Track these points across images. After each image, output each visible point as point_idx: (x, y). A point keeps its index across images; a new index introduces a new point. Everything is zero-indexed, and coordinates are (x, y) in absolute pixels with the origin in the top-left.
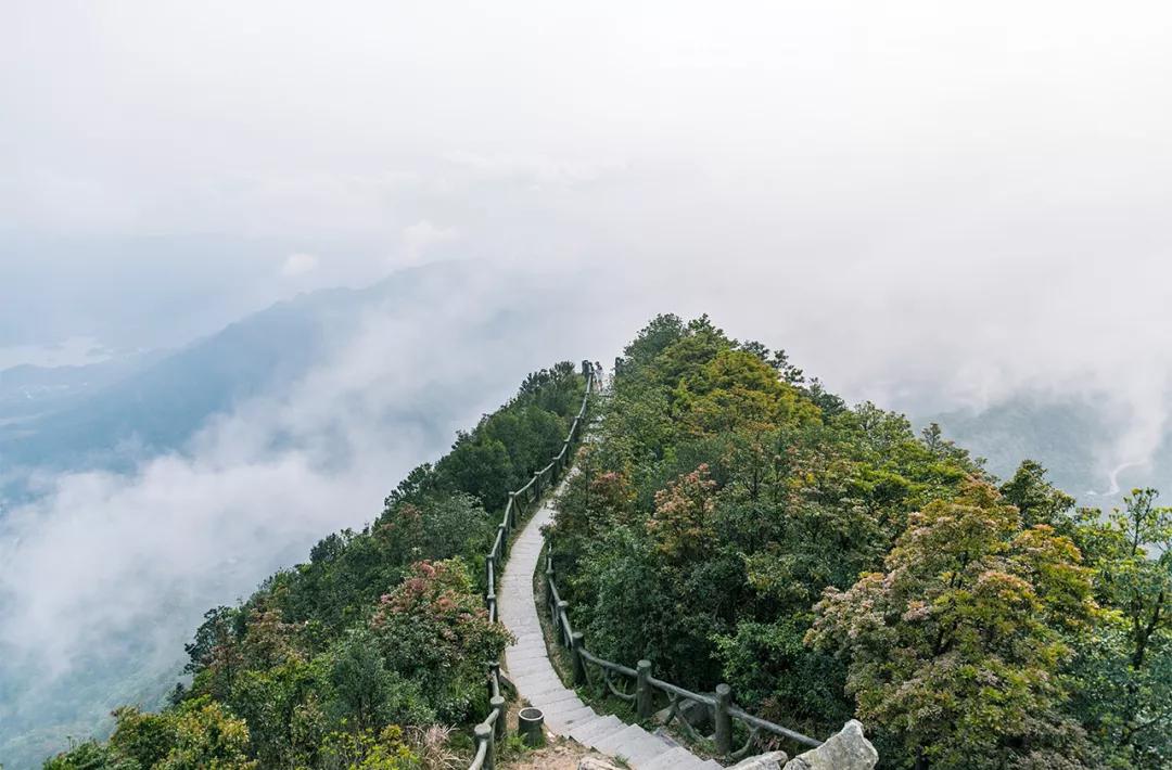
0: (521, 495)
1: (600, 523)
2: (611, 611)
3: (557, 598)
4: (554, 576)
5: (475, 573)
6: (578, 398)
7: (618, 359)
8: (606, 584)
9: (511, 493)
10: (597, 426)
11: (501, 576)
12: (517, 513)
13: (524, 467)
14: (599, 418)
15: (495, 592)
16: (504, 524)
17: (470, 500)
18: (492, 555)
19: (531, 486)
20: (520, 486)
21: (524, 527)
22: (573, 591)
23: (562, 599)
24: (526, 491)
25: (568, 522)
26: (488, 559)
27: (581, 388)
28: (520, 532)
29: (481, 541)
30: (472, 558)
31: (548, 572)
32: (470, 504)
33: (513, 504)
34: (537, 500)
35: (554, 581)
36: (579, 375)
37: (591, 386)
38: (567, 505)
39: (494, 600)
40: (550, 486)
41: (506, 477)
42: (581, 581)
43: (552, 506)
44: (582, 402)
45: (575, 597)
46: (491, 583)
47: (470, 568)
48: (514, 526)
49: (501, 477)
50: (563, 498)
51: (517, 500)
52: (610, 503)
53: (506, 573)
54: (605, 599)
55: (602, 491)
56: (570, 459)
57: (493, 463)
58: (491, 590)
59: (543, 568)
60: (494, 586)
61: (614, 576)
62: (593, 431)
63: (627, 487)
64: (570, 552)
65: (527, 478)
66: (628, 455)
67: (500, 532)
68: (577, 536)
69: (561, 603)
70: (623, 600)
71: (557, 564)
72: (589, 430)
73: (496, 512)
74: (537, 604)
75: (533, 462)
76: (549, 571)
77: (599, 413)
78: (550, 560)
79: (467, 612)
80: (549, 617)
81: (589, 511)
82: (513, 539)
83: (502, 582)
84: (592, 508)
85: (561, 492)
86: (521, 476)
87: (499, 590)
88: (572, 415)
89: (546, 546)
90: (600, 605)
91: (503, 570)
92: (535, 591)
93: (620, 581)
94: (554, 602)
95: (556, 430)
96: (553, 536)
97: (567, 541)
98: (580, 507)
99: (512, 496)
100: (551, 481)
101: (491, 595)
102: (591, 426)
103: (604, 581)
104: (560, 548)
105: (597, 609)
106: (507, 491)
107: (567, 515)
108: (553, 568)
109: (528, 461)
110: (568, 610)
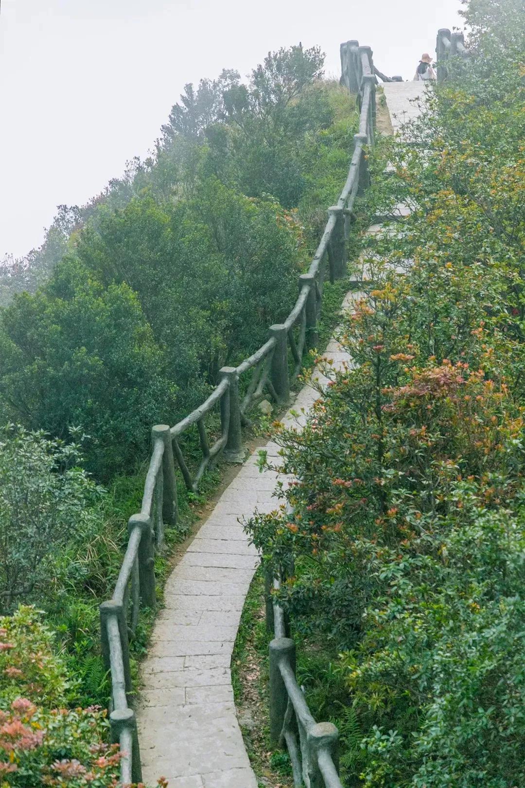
0: (186, 435)
1: (424, 506)
2: (464, 748)
3: (303, 713)
4: (291, 655)
5: (71, 651)
6: (334, 153)
7: (443, 34)
8: (449, 674)
9: (157, 428)
10: (393, 232)
11: (143, 657)
12: (178, 482)
13: (192, 353)
14: (403, 210)
15: (130, 701)
16: (143, 515)
17: (49, 452)
18: (116, 600)
19: (212, 409)
20: (184, 406)
21: (197, 520)
22: (346, 698)
23: (320, 718)
24: (199, 422)
25: (325, 505)
26: (106, 613)
27: (341, 123)
28: (186, 535)
29: (83, 564)
30: (61, 610)
31: (275, 644)
32: (50, 459)
33: (165, 456)
34: (231, 445)
35: (293, 666)
36: (332, 84)
37: (372, 115)
38: (324, 458)
39: (130, 724)
40: (265, 406)
41: (143, 386)
42: (375, 666)
43: (280, 462)
44: (344, 164)
45: (351, 713)
46: (118, 677)
47: (60, 635)
48: (169, 519)
49: (131, 384)
50: (310, 440)
51: (174, 446)
52: (446, 449)
53: (157, 650)
54: (450, 716)
55: (421, 418)
56: (318, 327)
57: (107, 345)
58: (119, 695)
59: (257, 634)
60: (128, 686)
61: (473, 654)
62: (385, 247)
63: (492, 403)
64: (335, 588)
65: (204, 386)
66: (491, 313)
67: (135, 538)
68: (358, 544)
69: (317, 730)
70: (497, 716)
71: (301, 623)
72: (372, 243)
73: (119, 481)
74: (246, 733)
75: (218, 340)
76: (278, 642)
77: (400, 193)
78: (278, 610)
79: (68, 755)
80: (283, 767)
81: (390, 473)
82: (169, 555)
83: (145, 676)
84: (394, 465)
85: (303, 421)
86: (183, 377)
87: (138, 697)
88: (317, 201)
89: (266, 572)
90: (435, 731)
91: (146, 642)
92: (240, 697)
93: (489, 665)
94: (294, 726)
95: (276, 247)
96: (286, 546)
97: (327, 557)
98: (362, 464)
99: (163, 435)
100: (267, 390)
101: (121, 712)
102: (376, 231)
103: (445, 667)
104: (306, 580)
105: (424, 743)
106: (148, 424)
107: (324, 488)
108: (287, 633)
109: (203, 338)
110: (336, 747)
